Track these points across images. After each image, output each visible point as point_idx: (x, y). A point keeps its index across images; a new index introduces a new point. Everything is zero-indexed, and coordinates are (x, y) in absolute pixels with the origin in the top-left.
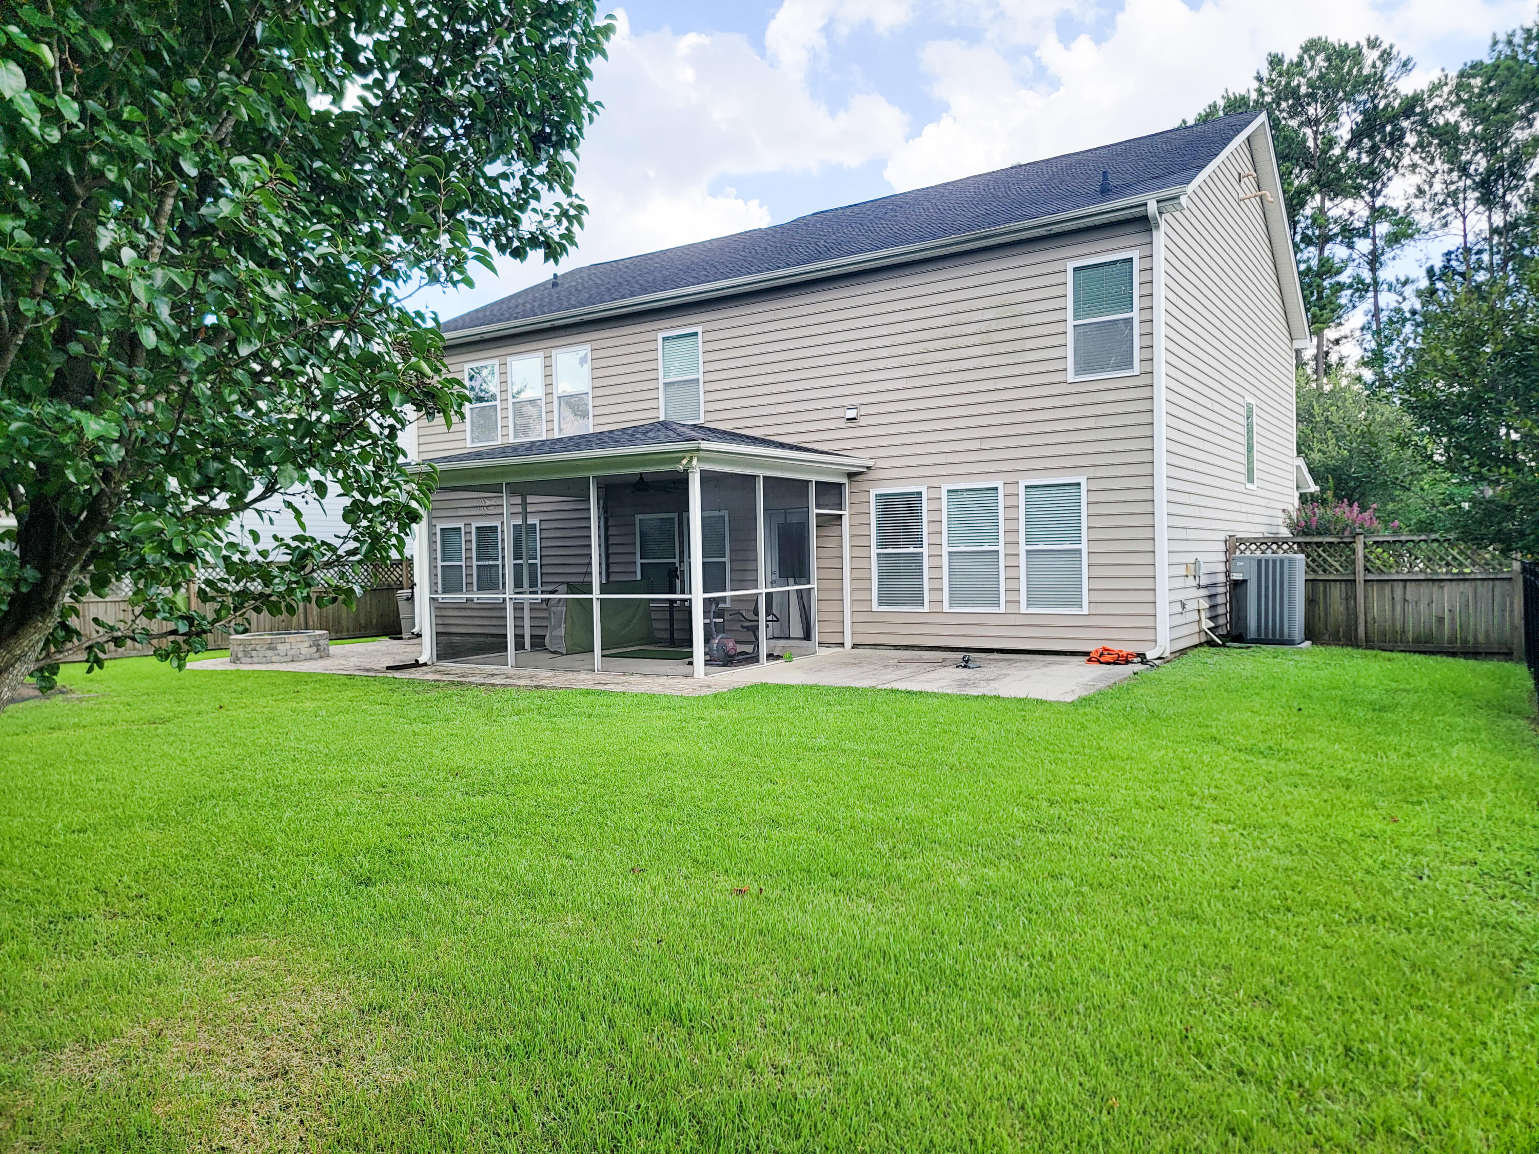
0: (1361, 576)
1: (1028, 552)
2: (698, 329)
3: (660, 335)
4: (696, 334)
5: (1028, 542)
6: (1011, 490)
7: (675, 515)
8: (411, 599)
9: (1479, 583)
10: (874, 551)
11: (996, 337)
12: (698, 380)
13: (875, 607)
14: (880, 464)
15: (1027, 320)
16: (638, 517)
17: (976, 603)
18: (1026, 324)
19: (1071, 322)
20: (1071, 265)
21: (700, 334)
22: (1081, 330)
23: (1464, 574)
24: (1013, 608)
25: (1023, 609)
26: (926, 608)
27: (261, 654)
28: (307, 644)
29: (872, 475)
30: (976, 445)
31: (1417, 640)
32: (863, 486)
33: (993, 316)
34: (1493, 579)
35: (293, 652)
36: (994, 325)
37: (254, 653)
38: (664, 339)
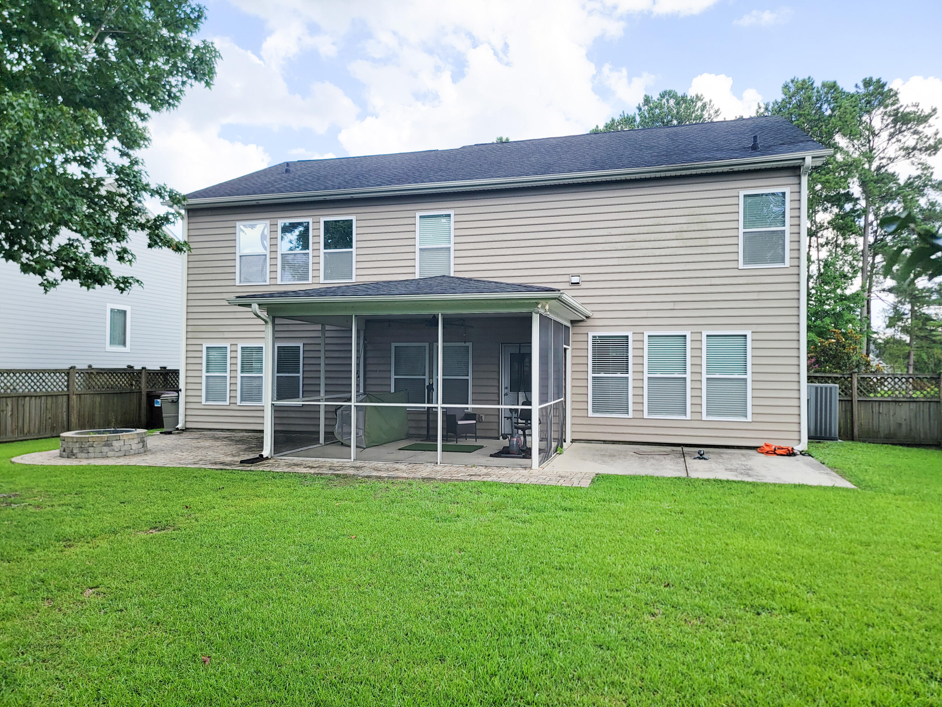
0: (856, 398)
1: (708, 379)
2: (451, 212)
3: (418, 214)
4: (449, 216)
5: (708, 373)
6: (697, 337)
7: (427, 345)
8: (176, 402)
9: (921, 403)
10: (591, 375)
11: (686, 235)
12: (449, 249)
13: (590, 414)
14: (596, 315)
15: (709, 226)
16: (393, 345)
17: (668, 413)
18: (709, 228)
19: (742, 230)
20: (742, 193)
21: (452, 216)
22: (748, 235)
23: (913, 398)
24: (697, 417)
25: (704, 417)
26: (631, 415)
27: (98, 450)
28: (136, 441)
29: (589, 322)
30: (671, 306)
31: (886, 438)
32: (583, 330)
33: (685, 222)
34: (929, 402)
35: (126, 448)
36: (685, 227)
37: (91, 449)
38: (421, 217)
